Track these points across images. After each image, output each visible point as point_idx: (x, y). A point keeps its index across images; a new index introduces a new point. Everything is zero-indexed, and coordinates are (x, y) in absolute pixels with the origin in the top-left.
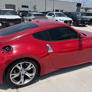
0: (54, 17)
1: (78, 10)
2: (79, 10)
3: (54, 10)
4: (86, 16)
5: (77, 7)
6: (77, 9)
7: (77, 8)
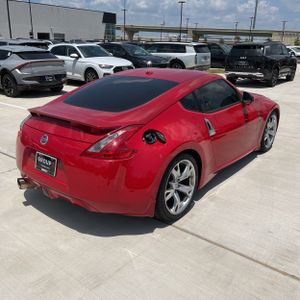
0: (77, 58)
1: (109, 33)
2: (113, 34)
3: (31, 34)
4: (158, 51)
5: (105, 25)
6: (107, 33)
7: (107, 27)
